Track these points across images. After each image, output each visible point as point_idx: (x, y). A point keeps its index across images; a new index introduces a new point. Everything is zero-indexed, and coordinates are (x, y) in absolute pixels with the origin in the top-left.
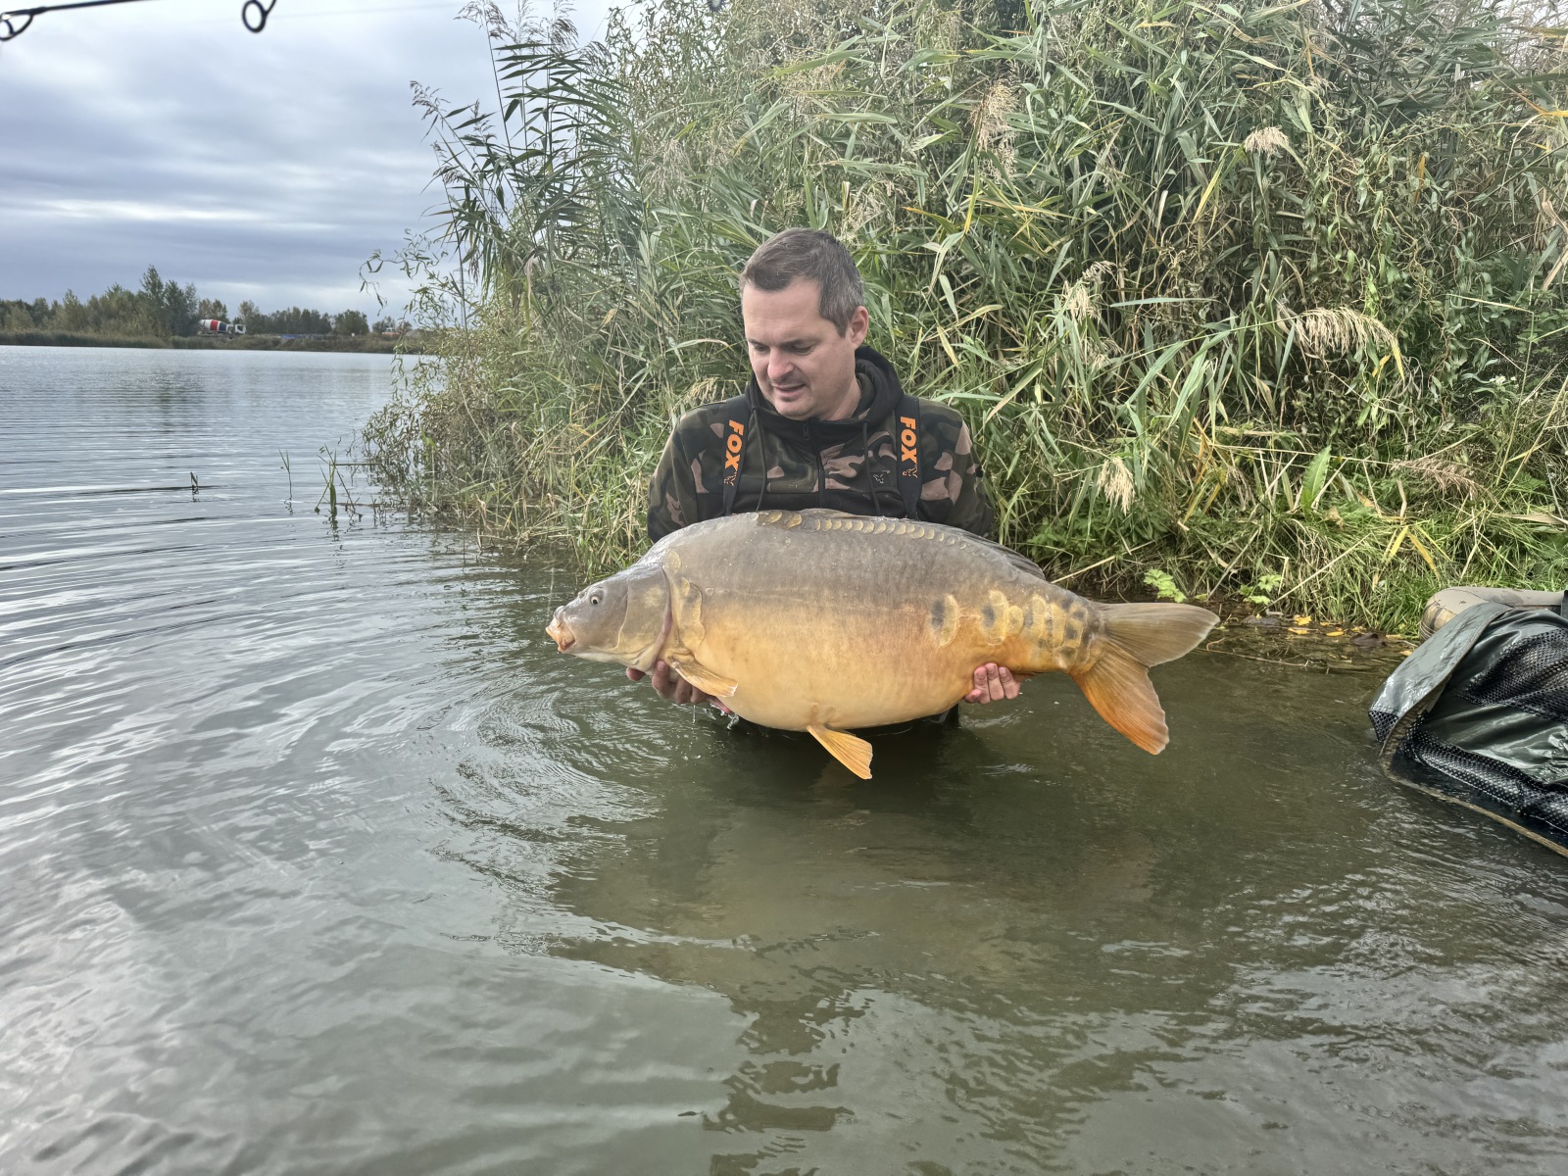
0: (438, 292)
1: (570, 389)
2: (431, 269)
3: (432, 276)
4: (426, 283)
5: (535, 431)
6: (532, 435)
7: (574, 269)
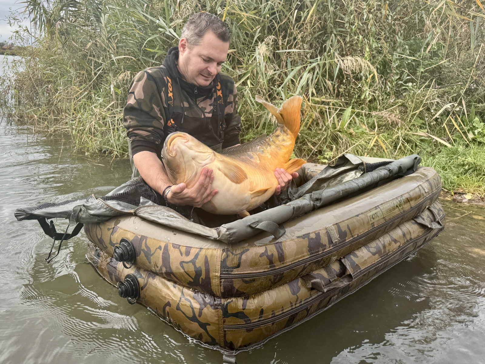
0: (22, 33)
1: (73, 72)
2: (20, 24)
3: (20, 27)
4: (18, 29)
5: (59, 88)
6: (57, 90)
7: (76, 26)
